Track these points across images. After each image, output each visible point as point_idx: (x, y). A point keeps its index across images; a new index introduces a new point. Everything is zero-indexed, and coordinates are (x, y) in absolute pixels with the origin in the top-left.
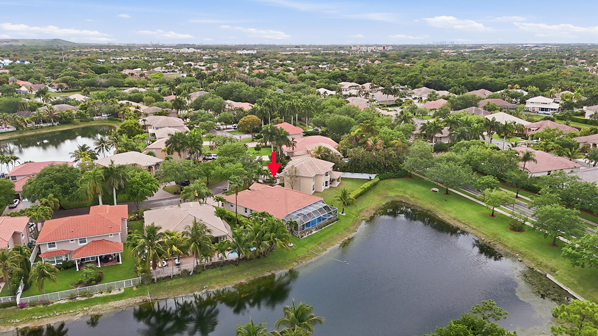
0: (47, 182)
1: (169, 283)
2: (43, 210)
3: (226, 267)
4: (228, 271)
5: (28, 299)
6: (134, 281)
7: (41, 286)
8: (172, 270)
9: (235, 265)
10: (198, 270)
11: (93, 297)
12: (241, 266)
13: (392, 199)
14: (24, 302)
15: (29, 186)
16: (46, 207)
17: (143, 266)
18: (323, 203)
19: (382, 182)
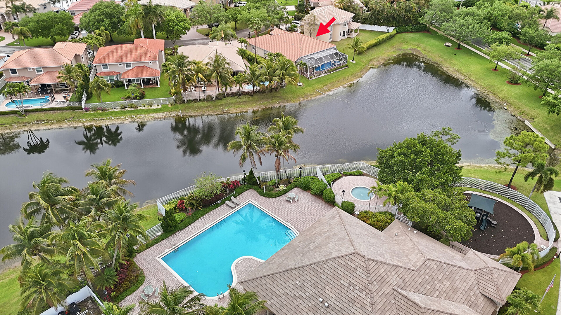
0: (99, 16)
1: (196, 104)
2: (97, 39)
3: (243, 97)
4: (244, 100)
5: (90, 105)
6: (169, 100)
7: (99, 97)
8: (199, 94)
9: (251, 96)
10: (219, 97)
11: (138, 109)
12: (256, 97)
13: (404, 52)
14: (87, 107)
15: (85, 19)
16: (99, 37)
17: (175, 89)
18: (335, 49)
19: (399, 35)
